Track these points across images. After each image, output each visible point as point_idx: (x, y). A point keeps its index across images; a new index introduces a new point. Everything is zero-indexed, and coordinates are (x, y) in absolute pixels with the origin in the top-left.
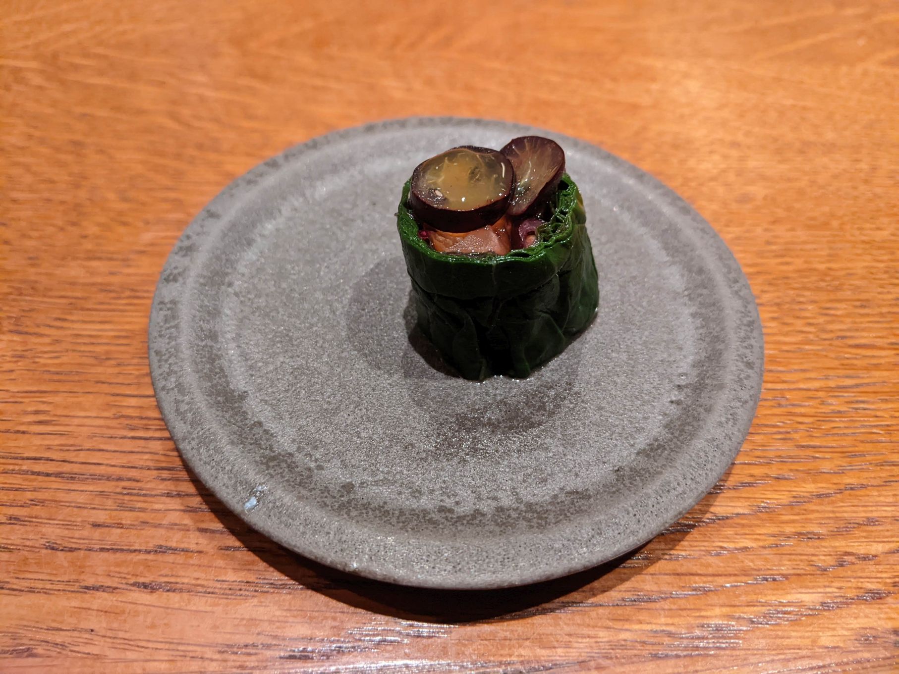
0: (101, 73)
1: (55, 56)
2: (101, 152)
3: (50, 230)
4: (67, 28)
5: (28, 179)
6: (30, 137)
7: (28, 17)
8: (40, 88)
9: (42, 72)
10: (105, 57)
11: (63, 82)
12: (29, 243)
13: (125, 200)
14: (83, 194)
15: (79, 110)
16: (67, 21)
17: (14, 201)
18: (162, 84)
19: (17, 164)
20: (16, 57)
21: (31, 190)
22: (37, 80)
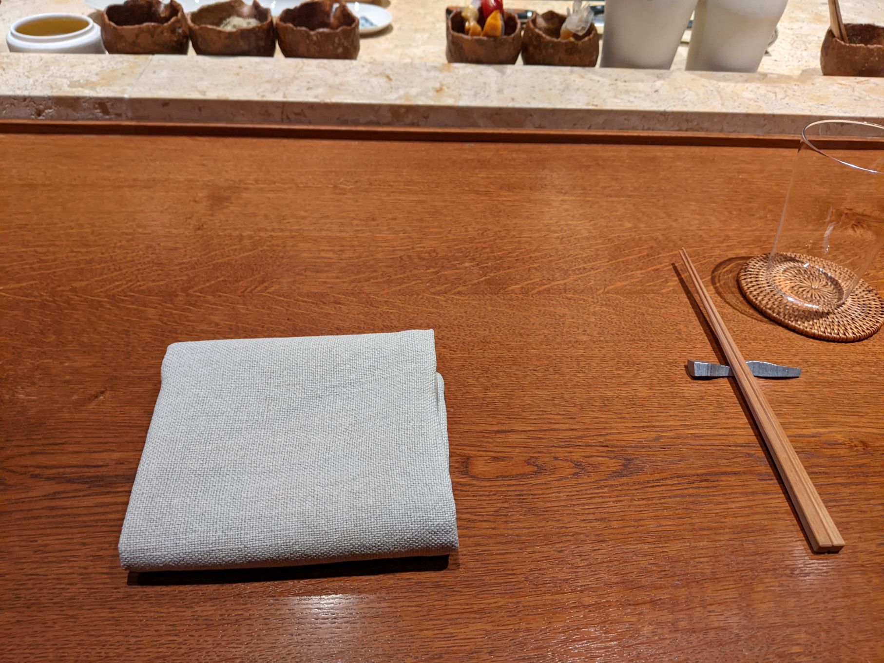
0: (133, 304)
1: (114, 296)
2: (135, 334)
3: (120, 360)
4: (117, 283)
5: (110, 343)
6: (108, 328)
7: (101, 278)
8: (110, 309)
9: (109, 303)
10: (133, 296)
11: (118, 307)
12: (113, 364)
13: (144, 350)
14: (130, 348)
15: (126, 318)
16: (117, 281)
17: (106, 351)
18: (156, 308)
19: (106, 338)
20: (99, 296)
21: (111, 346)
22: (108, 306)
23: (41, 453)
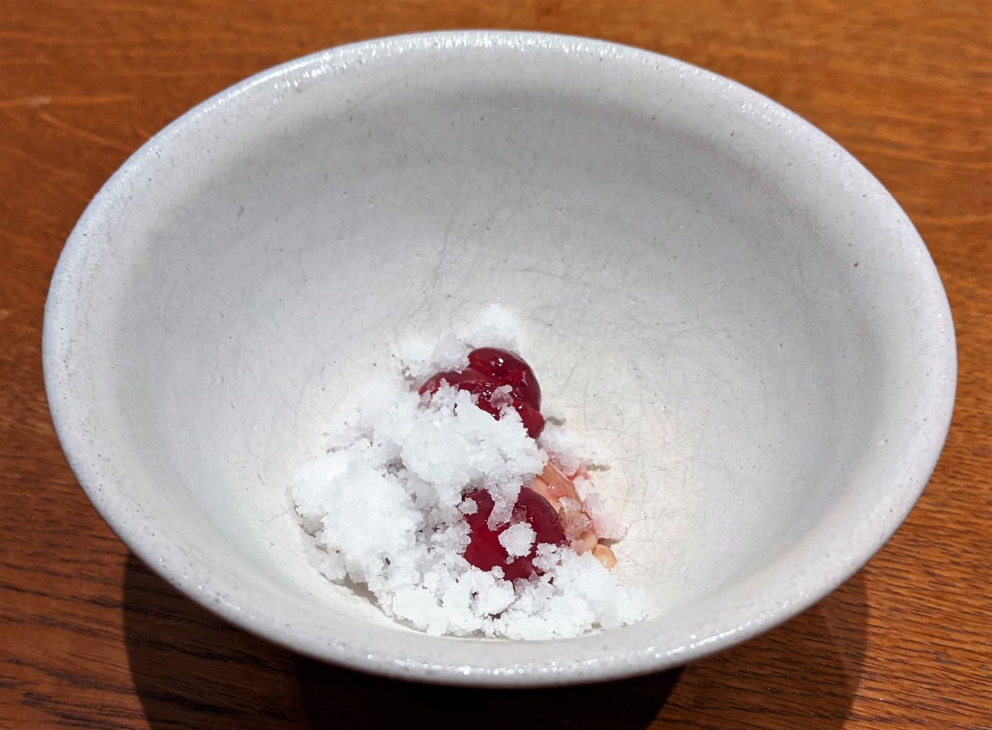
23: (64, 625)
